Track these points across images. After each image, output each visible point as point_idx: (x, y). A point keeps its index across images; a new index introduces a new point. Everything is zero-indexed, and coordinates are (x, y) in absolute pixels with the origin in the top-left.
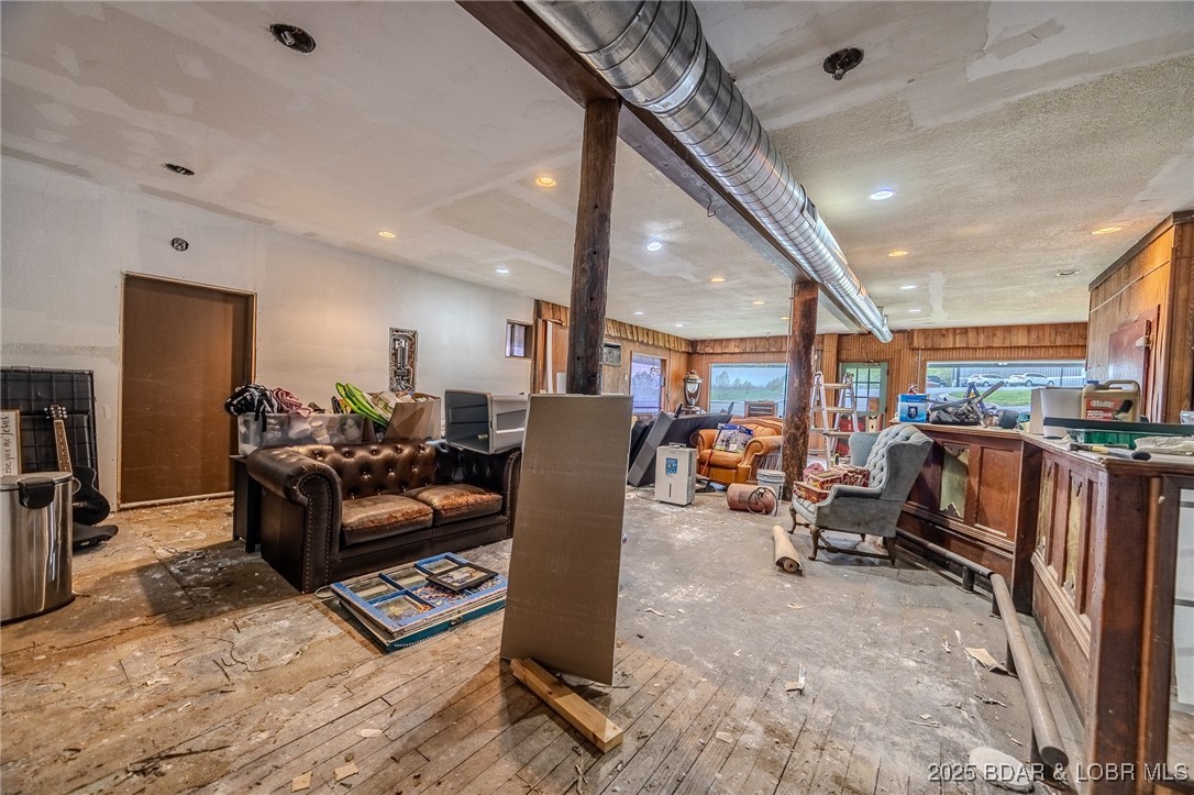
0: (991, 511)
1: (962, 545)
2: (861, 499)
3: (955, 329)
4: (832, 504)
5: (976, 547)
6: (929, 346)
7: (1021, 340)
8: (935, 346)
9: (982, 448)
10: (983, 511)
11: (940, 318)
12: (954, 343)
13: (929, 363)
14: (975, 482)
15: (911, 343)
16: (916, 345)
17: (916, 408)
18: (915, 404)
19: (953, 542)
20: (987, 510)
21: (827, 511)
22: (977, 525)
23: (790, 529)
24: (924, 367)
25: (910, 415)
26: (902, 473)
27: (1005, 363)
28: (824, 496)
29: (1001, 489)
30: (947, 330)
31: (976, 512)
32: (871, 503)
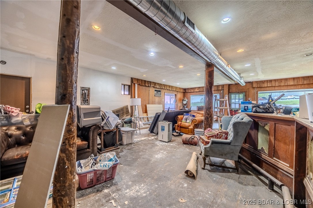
0: (281, 153)
1: (268, 166)
2: (222, 145)
3: (267, 81)
4: (210, 146)
5: (275, 169)
6: (259, 86)
7: (292, 83)
8: (261, 86)
9: (275, 124)
10: (277, 152)
11: (262, 77)
12: (267, 85)
13: (259, 92)
14: (272, 139)
15: (252, 86)
16: (254, 86)
17: (247, 107)
18: (247, 105)
19: (264, 164)
20: (279, 152)
21: (208, 149)
22: (274, 158)
23: (200, 153)
24: (257, 93)
25: (245, 110)
26: (239, 134)
27: (286, 91)
28: (208, 143)
29: (285, 143)
30: (265, 81)
31: (273, 153)
32: (227, 147)
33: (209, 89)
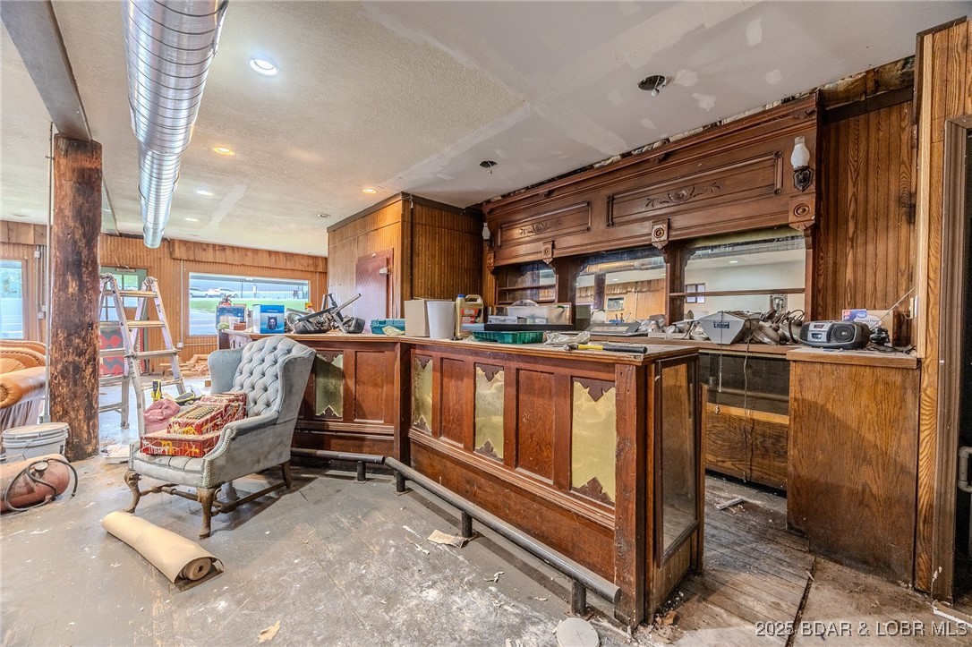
0: (368, 406)
1: (343, 442)
2: (259, 431)
3: (214, 246)
4: (228, 450)
5: (358, 441)
6: (192, 258)
7: (265, 261)
8: (197, 259)
9: (356, 352)
10: (361, 407)
12: (215, 258)
13: (191, 274)
14: (351, 383)
15: (171, 253)
16: (177, 254)
19: (333, 442)
20: (364, 405)
21: (222, 462)
22: (356, 420)
23: (130, 507)
24: (186, 278)
25: (270, 327)
26: (294, 390)
27: (251, 279)
28: (210, 444)
29: (376, 385)
30: (208, 245)
31: (354, 409)
32: (269, 431)
33: (82, 244)
